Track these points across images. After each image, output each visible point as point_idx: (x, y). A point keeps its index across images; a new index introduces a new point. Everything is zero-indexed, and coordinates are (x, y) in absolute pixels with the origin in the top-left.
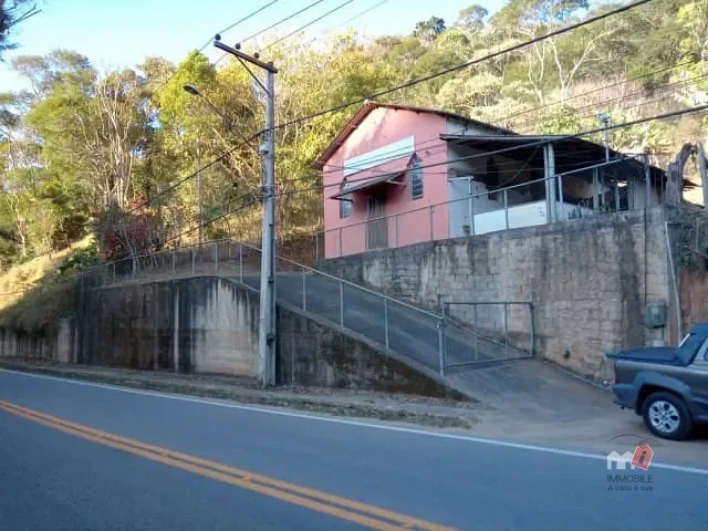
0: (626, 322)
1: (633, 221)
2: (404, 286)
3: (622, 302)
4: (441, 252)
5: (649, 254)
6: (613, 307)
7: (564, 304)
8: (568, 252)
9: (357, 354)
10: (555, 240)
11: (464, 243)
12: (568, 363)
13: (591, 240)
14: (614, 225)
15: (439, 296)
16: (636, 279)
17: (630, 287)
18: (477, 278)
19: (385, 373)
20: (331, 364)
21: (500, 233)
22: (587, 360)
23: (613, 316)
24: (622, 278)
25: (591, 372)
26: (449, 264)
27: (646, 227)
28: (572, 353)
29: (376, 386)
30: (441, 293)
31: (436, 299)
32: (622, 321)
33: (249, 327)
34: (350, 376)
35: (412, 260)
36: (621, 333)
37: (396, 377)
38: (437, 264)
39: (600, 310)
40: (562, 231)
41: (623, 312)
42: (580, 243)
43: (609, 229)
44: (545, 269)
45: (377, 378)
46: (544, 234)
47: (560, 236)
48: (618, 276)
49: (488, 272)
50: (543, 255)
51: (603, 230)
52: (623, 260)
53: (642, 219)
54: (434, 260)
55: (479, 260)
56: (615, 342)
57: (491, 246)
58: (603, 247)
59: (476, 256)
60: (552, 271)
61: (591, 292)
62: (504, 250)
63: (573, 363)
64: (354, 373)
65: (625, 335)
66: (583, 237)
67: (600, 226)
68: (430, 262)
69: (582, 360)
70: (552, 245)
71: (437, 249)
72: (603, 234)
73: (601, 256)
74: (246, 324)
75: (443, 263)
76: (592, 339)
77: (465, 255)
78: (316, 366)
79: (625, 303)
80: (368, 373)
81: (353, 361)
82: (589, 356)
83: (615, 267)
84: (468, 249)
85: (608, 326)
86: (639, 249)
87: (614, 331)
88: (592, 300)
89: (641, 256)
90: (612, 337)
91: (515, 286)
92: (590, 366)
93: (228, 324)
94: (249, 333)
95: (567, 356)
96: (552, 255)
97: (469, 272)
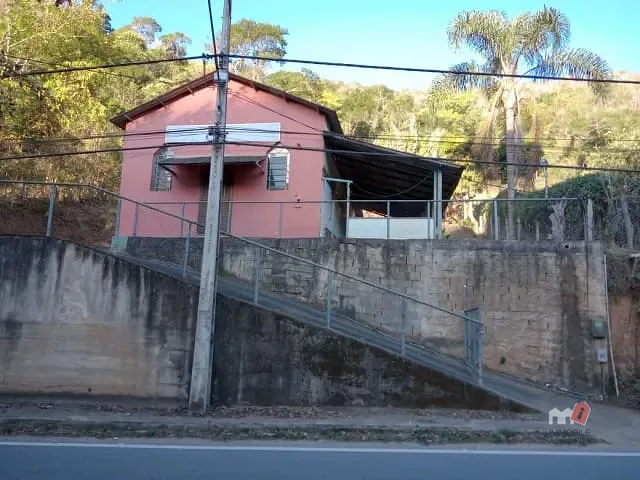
0: (566, 333)
1: (576, 250)
2: (291, 282)
3: (562, 316)
4: (346, 251)
5: (590, 278)
6: (553, 320)
7: (499, 315)
8: (506, 268)
9: (367, 362)
10: (492, 256)
11: (379, 246)
12: (502, 368)
13: (533, 261)
14: (556, 251)
15: (342, 297)
16: (576, 298)
17: (570, 303)
18: (393, 282)
19: (411, 385)
20: (320, 375)
21: (424, 242)
22: (523, 365)
23: (553, 328)
24: (563, 295)
25: (528, 376)
26: (357, 265)
27: (587, 257)
28: (508, 360)
29: (397, 401)
30: (344, 294)
31: (337, 299)
32: (562, 331)
33: (142, 322)
34: (353, 390)
35: (305, 254)
36: (561, 341)
37: (428, 389)
38: (341, 263)
39: (539, 322)
40: (501, 250)
41: (562, 324)
42: (522, 261)
43: (551, 254)
44: (478, 281)
45: (398, 390)
46: (479, 249)
47: (498, 253)
48: (559, 294)
49: (407, 277)
50: (478, 269)
51: (545, 254)
52: (564, 281)
53: (583, 250)
54: (337, 258)
55: (396, 264)
56: (554, 349)
57: (412, 252)
58: (545, 268)
59: (393, 260)
60: (487, 284)
61: (531, 306)
62: (427, 258)
63: (510, 368)
64: (359, 386)
65: (565, 344)
66: (523, 258)
67: (542, 250)
68: (332, 260)
69: (518, 365)
70: (489, 260)
71: (342, 246)
72: (545, 257)
73: (542, 276)
74: (135, 316)
75: (349, 262)
76: (529, 346)
77: (379, 258)
78: (289, 378)
79: (565, 317)
80: (383, 385)
81: (360, 372)
82: (526, 361)
83: (556, 286)
84: (383, 252)
85: (547, 336)
86: (580, 273)
87: (554, 341)
88: (533, 312)
89: (582, 279)
90: (551, 345)
91: (439, 294)
92: (527, 370)
93: (86, 314)
94: (142, 330)
95: (503, 361)
96: (487, 269)
97: (382, 275)
